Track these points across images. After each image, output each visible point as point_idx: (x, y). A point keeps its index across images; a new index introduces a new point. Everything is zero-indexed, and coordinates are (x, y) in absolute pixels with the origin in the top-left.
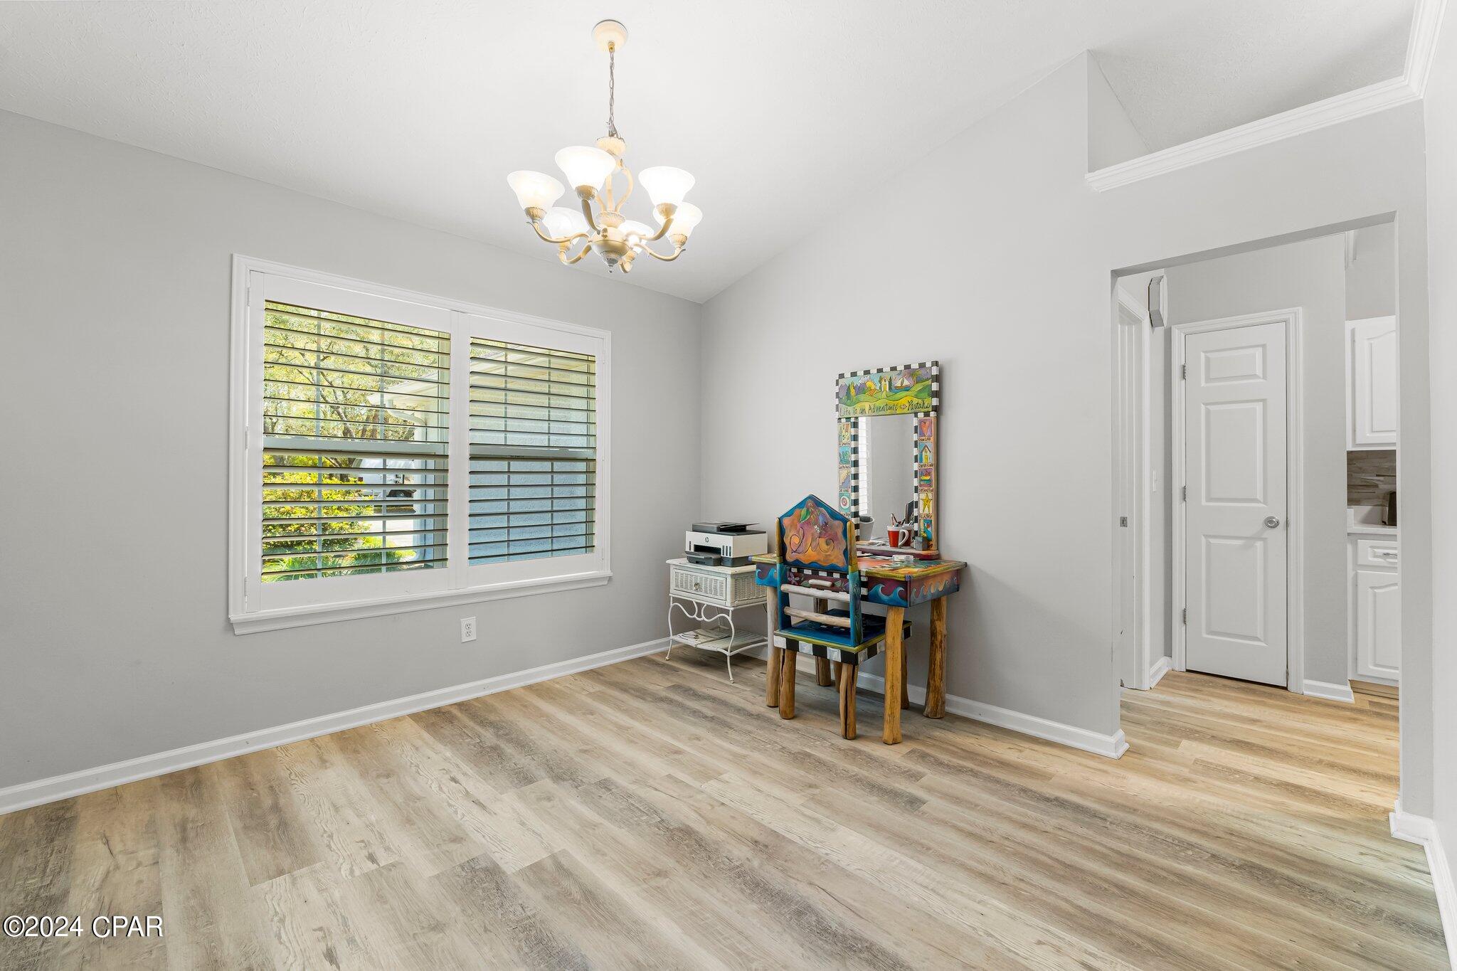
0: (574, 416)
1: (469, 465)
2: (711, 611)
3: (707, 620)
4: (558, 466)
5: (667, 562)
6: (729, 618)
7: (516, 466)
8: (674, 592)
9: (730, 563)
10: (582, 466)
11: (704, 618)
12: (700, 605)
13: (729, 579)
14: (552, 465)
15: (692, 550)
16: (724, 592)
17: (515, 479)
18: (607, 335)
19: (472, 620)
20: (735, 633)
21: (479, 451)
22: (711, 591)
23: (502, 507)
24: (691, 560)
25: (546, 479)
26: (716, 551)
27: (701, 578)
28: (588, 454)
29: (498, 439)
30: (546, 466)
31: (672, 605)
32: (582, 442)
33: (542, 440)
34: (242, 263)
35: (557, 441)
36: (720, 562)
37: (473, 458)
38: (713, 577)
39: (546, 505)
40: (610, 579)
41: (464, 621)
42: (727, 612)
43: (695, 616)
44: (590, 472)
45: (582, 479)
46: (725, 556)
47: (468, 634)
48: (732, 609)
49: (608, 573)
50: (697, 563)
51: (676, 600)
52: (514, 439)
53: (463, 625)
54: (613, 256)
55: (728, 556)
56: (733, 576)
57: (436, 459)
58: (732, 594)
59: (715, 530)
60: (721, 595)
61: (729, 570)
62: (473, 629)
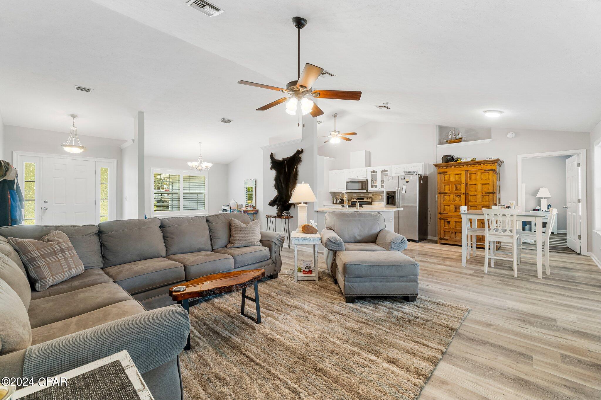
0: (202, 187)
1: (183, 195)
4: (199, 195)
7: (191, 195)
10: (203, 195)
15: (223, 209)
17: (191, 197)
18: (207, 172)
21: (185, 193)
23: (189, 202)
24: (222, 211)
25: (197, 197)
28: (204, 193)
29: (188, 191)
30: (197, 195)
32: (203, 191)
33: (196, 191)
34: (152, 168)
35: (198, 191)
36: (226, 211)
39: (197, 201)
44: (204, 196)
45: (203, 197)
52: (191, 191)
57: (178, 194)
59: (226, 206)
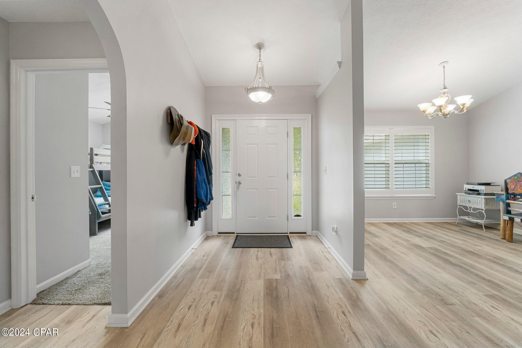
0: (423, 151)
2: (475, 209)
3: (473, 212)
4: (417, 165)
5: (456, 194)
6: (484, 212)
7: (405, 165)
8: (459, 203)
9: (483, 195)
10: (425, 165)
11: (472, 211)
12: (470, 208)
13: (483, 200)
14: (415, 165)
15: (467, 190)
16: (481, 203)
17: (405, 169)
18: (433, 127)
19: (395, 203)
20: (486, 217)
21: (396, 162)
22: (475, 203)
23: (402, 176)
24: (466, 193)
25: (414, 169)
26: (478, 191)
27: (471, 199)
28: (427, 161)
31: (458, 207)
32: (425, 158)
33: (412, 158)
35: (417, 158)
36: (479, 194)
37: (395, 164)
38: (476, 199)
39: (414, 176)
40: (435, 197)
41: (394, 203)
42: (483, 210)
43: (468, 211)
44: (427, 167)
45: (425, 168)
46: (481, 192)
47: (395, 207)
48: (485, 209)
49: (434, 195)
50: (469, 194)
51: (459, 205)
53: (393, 204)
54: (446, 116)
55: (483, 192)
56: (485, 198)
57: (387, 164)
58: (484, 204)
59: (477, 184)
60: (480, 204)
61: (484, 197)
62: (396, 205)
